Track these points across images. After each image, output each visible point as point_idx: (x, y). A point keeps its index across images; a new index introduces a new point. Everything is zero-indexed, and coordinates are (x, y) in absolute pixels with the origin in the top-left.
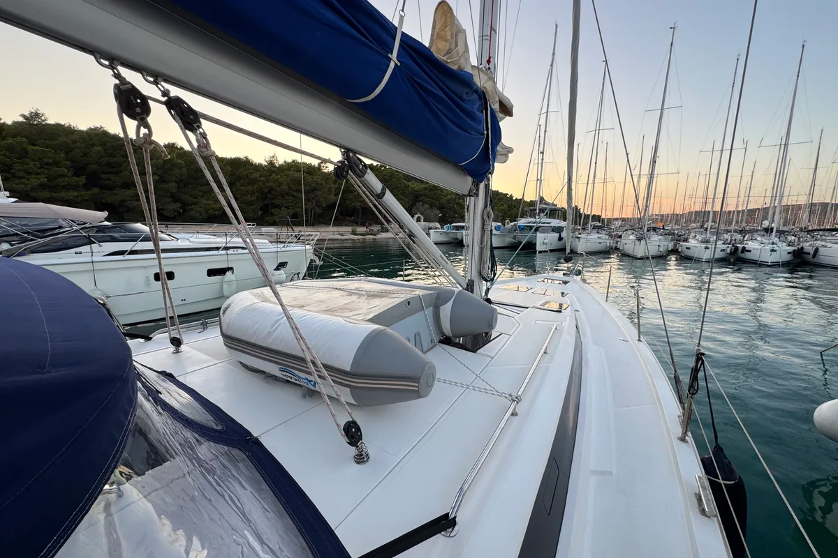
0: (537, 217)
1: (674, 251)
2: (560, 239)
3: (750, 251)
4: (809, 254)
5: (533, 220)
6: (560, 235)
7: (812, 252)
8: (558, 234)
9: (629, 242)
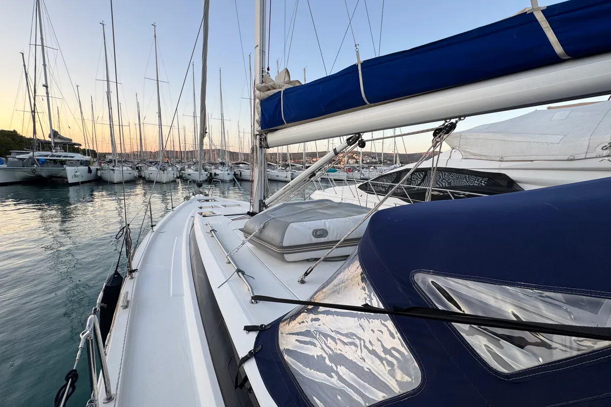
0: (54, 151)
1: (180, 177)
2: (90, 171)
3: (218, 175)
4: (238, 175)
5: (49, 153)
6: (89, 168)
7: (239, 174)
8: (87, 167)
9: (152, 172)
